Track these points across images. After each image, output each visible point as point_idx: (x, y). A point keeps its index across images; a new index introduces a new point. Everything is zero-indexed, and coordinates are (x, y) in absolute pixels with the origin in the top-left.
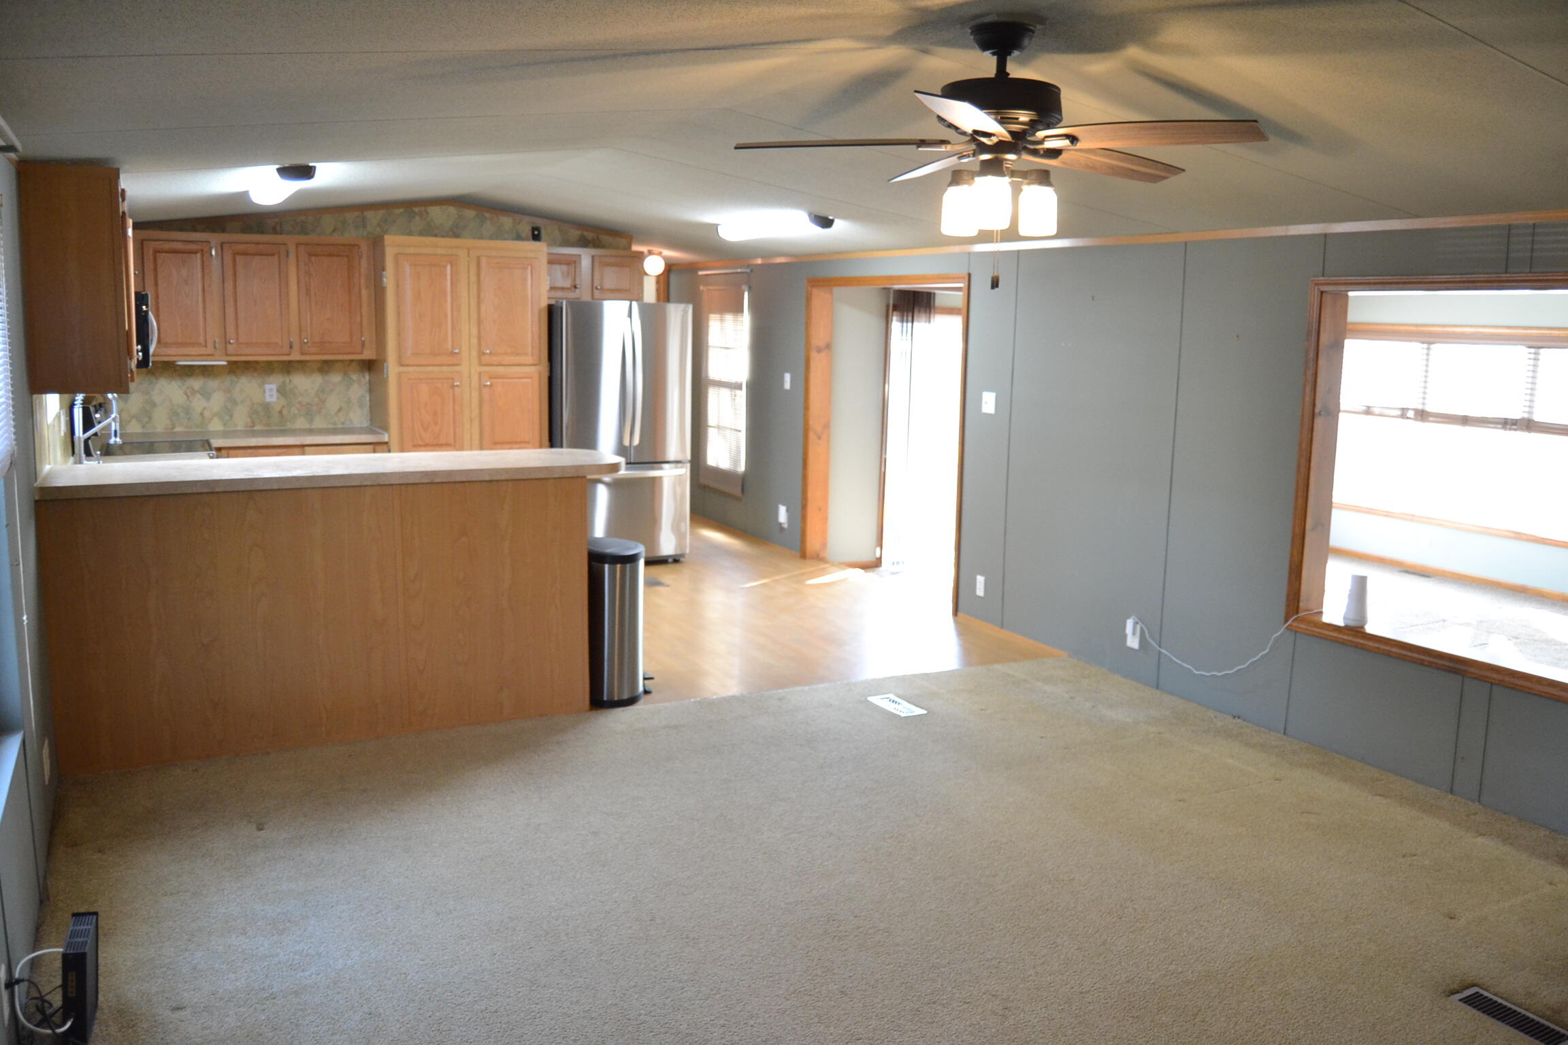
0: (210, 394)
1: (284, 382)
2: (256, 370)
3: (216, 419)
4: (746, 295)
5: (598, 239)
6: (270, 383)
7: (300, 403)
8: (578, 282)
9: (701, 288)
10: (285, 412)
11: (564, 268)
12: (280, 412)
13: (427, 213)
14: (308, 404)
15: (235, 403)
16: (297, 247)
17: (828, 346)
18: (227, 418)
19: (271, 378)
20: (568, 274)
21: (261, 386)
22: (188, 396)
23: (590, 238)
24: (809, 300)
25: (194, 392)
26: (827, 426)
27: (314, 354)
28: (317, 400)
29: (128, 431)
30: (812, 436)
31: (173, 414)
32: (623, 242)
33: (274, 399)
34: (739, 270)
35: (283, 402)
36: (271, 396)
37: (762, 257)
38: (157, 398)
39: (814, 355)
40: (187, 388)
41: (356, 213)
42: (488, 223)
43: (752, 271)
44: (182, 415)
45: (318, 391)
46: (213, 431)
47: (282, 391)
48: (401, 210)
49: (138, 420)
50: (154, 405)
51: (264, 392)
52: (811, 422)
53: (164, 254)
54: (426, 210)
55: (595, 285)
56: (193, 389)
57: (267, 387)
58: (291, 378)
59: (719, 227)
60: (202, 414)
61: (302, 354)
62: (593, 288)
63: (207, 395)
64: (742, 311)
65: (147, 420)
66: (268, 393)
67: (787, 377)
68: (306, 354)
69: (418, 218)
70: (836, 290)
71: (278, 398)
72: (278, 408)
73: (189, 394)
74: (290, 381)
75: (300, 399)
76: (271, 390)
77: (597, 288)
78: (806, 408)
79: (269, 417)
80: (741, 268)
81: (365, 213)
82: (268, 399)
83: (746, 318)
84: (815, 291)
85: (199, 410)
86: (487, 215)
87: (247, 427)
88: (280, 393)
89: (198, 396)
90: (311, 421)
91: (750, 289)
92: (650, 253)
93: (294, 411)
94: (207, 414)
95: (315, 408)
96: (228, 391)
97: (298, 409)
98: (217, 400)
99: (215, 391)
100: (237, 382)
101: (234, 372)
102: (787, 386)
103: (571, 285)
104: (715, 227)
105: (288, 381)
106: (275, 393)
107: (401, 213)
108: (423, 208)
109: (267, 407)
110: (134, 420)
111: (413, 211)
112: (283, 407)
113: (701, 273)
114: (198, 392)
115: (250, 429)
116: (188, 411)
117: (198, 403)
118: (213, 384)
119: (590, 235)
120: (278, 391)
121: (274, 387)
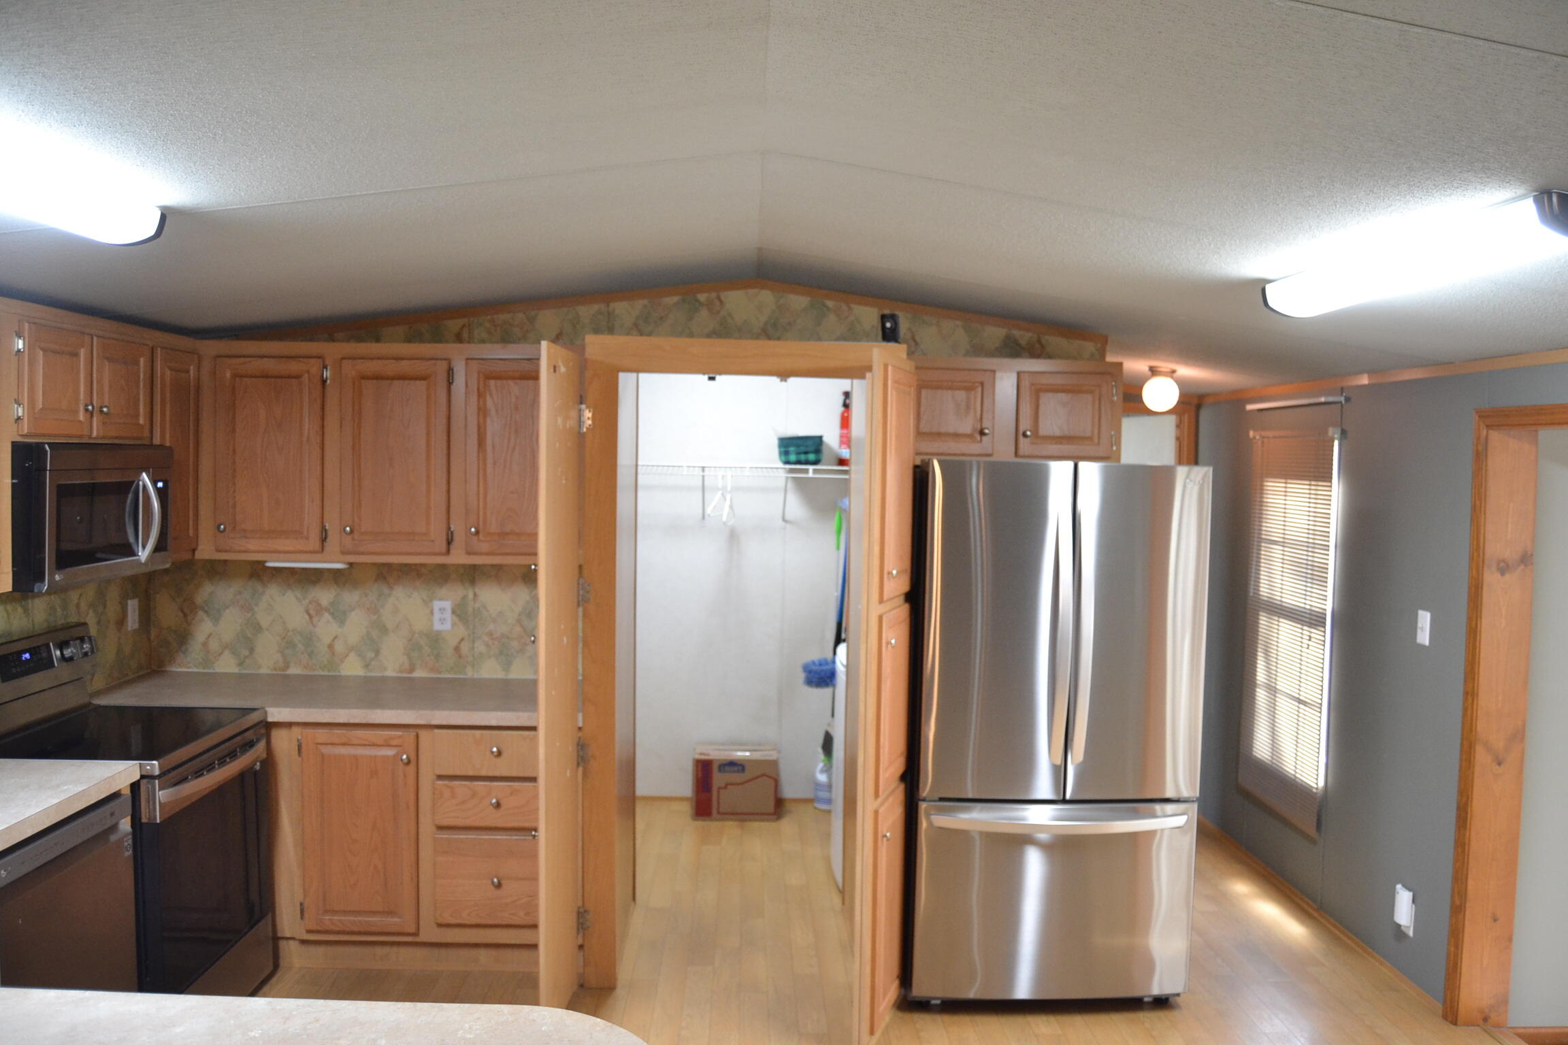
0: (344, 613)
1: (464, 597)
2: (419, 575)
3: (353, 657)
4: (1336, 443)
5: (1039, 342)
6: (441, 599)
7: (490, 634)
8: (986, 423)
9: (1251, 434)
10: (465, 648)
11: (961, 395)
12: (457, 649)
13: (721, 301)
14: (503, 635)
15: (384, 630)
16: (467, 364)
17: (1526, 559)
18: (371, 655)
19: (444, 591)
20: (968, 407)
21: (427, 602)
22: (311, 617)
23: (1023, 343)
24: (1480, 456)
25: (320, 610)
26: (1518, 736)
27: (488, 554)
28: (518, 629)
29: (217, 670)
30: (1482, 756)
31: (288, 644)
32: (1090, 347)
33: (447, 626)
34: (1323, 399)
35: (462, 631)
36: (442, 621)
37: (1371, 372)
38: (264, 620)
39: (1491, 578)
40: (310, 602)
41: (595, 307)
42: (832, 318)
43: (1348, 399)
44: (300, 647)
45: (520, 615)
46: (346, 676)
47: (460, 612)
48: (675, 299)
49: (233, 653)
50: (258, 628)
51: (432, 613)
52: (1481, 726)
53: (247, 379)
54: (719, 298)
55: (1022, 429)
56: (319, 605)
57: (437, 605)
58: (477, 590)
59: (1269, 289)
60: (331, 646)
61: (469, 553)
62: (1019, 434)
63: (340, 616)
64: (1328, 478)
65: (246, 653)
66: (437, 615)
67: (1425, 619)
68: (475, 554)
69: (704, 313)
70: (1545, 434)
71: (454, 625)
72: (453, 642)
73: (312, 612)
74: (475, 595)
75: (492, 627)
76: (442, 610)
77: (1025, 435)
78: (1470, 693)
79: (437, 657)
80: (1326, 395)
81: (612, 305)
82: (437, 626)
83: (1336, 491)
84: (1495, 437)
85: (327, 640)
86: (830, 303)
87: (401, 672)
88: (458, 616)
89: (326, 615)
90: (507, 666)
91: (1344, 433)
92: (1154, 372)
93: (480, 647)
94: (339, 647)
95: (515, 644)
96: (374, 610)
97: (487, 646)
98: (356, 625)
99: (353, 609)
100: (390, 595)
101: (385, 578)
102: (1424, 637)
103: (974, 429)
104: (1260, 287)
105: (471, 595)
106: (448, 615)
107: (675, 304)
108: (714, 295)
109: (435, 639)
110: (227, 652)
111: (697, 300)
112: (462, 639)
113: (1249, 407)
114: (327, 610)
115: (405, 675)
116: (310, 640)
117: (326, 629)
118: (350, 597)
119: (1024, 336)
120: (454, 612)
121: (447, 605)
